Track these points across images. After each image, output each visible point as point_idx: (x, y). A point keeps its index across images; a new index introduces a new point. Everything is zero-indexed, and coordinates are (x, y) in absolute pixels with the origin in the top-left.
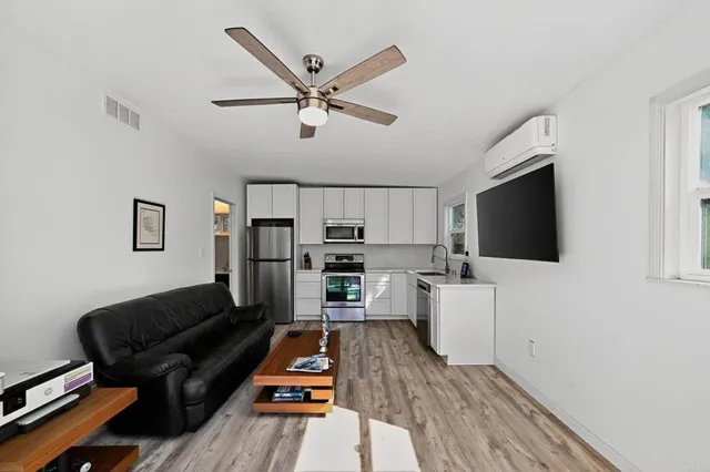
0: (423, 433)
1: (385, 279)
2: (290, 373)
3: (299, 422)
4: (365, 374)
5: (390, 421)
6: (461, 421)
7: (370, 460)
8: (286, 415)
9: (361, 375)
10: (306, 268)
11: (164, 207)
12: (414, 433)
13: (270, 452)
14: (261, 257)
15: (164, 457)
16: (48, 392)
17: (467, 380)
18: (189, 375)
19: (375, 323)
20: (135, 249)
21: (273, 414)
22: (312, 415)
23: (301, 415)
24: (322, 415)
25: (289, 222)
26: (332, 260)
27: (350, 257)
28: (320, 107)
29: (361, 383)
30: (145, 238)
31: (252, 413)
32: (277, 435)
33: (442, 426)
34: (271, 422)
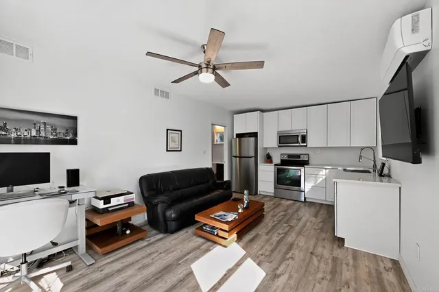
0: (273, 280)
1: (323, 172)
2: (212, 218)
3: (212, 246)
4: (270, 234)
5: (259, 264)
6: (311, 287)
7: (227, 279)
8: (209, 240)
9: (267, 234)
10: (267, 162)
11: (181, 131)
12: (268, 277)
13: (189, 253)
14: (242, 155)
15: (156, 239)
16: (118, 201)
17: (351, 262)
18: (169, 207)
19: (312, 204)
20: (167, 151)
21: (204, 238)
22: (220, 245)
23: (215, 243)
24: (225, 247)
25: (255, 135)
26: (286, 158)
27: (299, 156)
28: (207, 72)
29: (264, 238)
30: (172, 145)
31: (195, 234)
32: (198, 247)
33: (292, 282)
34: (201, 240)
